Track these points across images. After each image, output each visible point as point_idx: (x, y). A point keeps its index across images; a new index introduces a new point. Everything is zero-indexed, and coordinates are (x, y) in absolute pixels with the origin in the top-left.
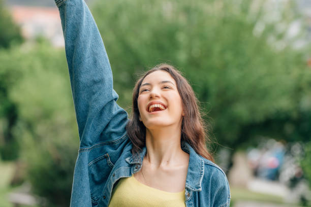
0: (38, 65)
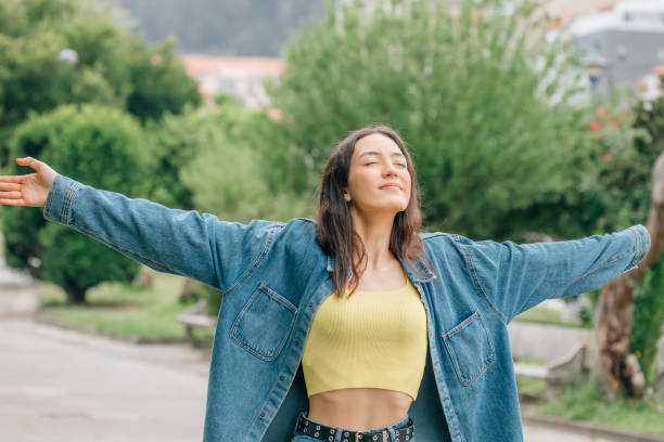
0: (219, 136)
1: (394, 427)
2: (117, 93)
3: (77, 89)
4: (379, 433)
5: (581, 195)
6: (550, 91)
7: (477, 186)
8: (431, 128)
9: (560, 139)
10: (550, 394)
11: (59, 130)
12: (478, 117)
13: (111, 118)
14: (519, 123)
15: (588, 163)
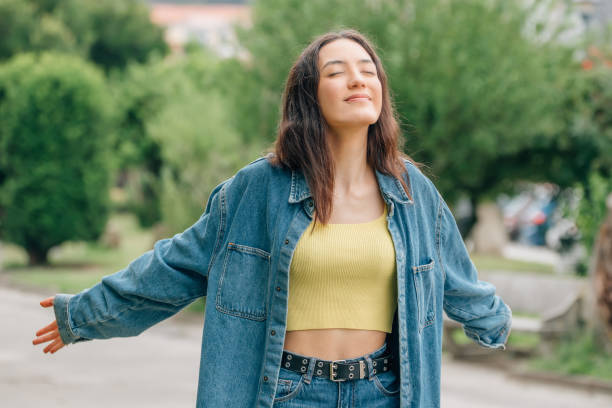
1: (371, 356)
2: (79, 41)
3: (36, 38)
4: (356, 363)
5: (574, 140)
6: (540, 28)
7: (463, 130)
8: (412, 70)
9: (551, 79)
10: (545, 348)
11: (16, 81)
12: (462, 57)
13: (72, 66)
14: (506, 63)
15: (581, 105)
